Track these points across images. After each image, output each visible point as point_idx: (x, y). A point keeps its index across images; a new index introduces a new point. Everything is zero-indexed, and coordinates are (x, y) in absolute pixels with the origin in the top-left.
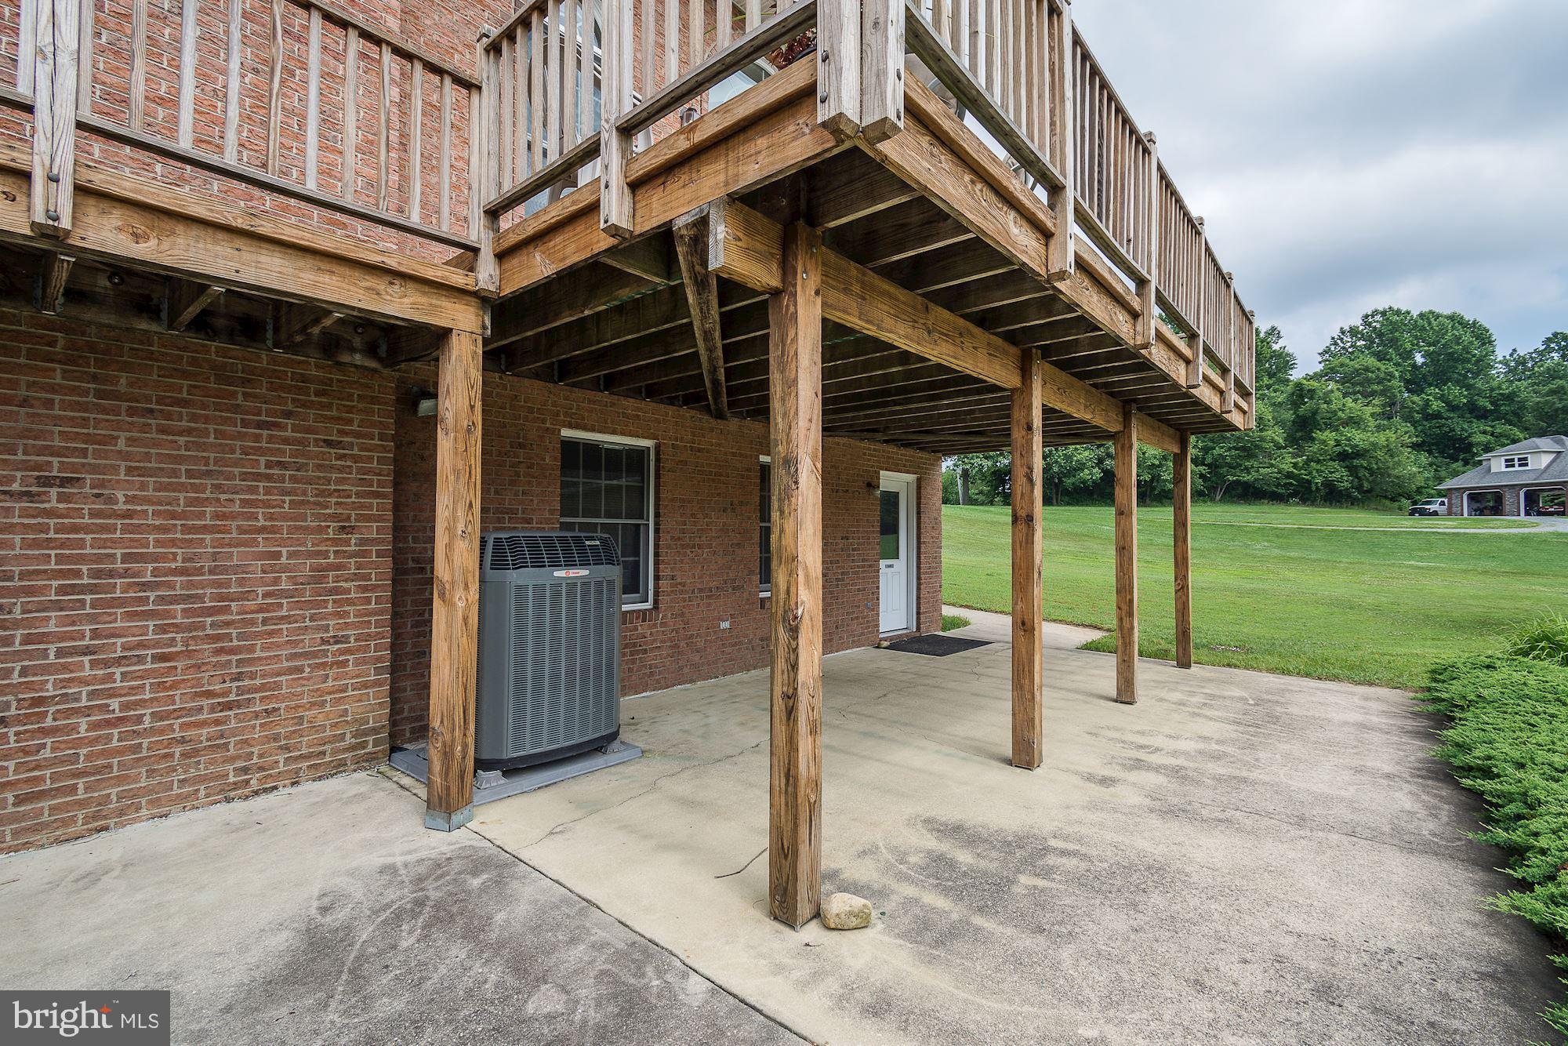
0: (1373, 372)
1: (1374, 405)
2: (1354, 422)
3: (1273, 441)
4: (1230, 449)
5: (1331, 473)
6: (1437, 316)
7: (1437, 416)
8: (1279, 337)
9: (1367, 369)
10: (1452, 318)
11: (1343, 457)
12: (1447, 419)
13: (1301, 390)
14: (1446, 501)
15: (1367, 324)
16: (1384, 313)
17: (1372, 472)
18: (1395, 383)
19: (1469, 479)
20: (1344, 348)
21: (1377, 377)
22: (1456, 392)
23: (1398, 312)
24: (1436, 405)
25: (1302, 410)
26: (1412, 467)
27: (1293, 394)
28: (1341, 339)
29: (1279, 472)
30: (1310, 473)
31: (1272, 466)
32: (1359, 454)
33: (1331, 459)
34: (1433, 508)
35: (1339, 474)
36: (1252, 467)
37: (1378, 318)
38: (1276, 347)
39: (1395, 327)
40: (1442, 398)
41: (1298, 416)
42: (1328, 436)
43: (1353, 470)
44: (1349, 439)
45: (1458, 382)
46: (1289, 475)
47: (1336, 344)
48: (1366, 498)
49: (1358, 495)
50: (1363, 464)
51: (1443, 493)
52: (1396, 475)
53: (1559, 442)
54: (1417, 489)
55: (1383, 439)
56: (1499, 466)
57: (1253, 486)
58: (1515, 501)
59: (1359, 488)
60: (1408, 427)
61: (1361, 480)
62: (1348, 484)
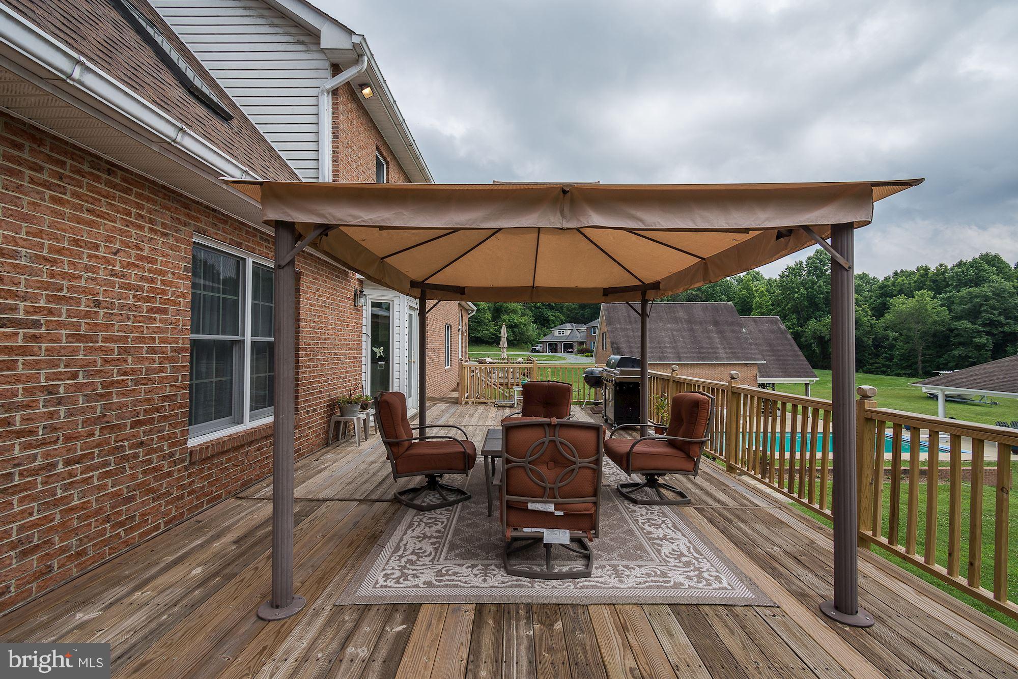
1: (521, 305)
3: (488, 319)
7: (539, 308)
11: (511, 327)
14: (542, 345)
17: (520, 333)
19: (548, 339)
26: (532, 329)
29: (490, 333)
31: (487, 330)
32: (516, 326)
34: (538, 348)
42: (506, 317)
44: (513, 320)
46: (494, 334)
48: (518, 343)
49: (515, 342)
50: (517, 330)
51: (541, 343)
52: (527, 334)
53: (572, 326)
54: (533, 340)
55: (523, 320)
56: (557, 334)
57: (480, 338)
58: (561, 347)
59: (515, 340)
60: (531, 314)
61: (516, 336)
62: (512, 338)
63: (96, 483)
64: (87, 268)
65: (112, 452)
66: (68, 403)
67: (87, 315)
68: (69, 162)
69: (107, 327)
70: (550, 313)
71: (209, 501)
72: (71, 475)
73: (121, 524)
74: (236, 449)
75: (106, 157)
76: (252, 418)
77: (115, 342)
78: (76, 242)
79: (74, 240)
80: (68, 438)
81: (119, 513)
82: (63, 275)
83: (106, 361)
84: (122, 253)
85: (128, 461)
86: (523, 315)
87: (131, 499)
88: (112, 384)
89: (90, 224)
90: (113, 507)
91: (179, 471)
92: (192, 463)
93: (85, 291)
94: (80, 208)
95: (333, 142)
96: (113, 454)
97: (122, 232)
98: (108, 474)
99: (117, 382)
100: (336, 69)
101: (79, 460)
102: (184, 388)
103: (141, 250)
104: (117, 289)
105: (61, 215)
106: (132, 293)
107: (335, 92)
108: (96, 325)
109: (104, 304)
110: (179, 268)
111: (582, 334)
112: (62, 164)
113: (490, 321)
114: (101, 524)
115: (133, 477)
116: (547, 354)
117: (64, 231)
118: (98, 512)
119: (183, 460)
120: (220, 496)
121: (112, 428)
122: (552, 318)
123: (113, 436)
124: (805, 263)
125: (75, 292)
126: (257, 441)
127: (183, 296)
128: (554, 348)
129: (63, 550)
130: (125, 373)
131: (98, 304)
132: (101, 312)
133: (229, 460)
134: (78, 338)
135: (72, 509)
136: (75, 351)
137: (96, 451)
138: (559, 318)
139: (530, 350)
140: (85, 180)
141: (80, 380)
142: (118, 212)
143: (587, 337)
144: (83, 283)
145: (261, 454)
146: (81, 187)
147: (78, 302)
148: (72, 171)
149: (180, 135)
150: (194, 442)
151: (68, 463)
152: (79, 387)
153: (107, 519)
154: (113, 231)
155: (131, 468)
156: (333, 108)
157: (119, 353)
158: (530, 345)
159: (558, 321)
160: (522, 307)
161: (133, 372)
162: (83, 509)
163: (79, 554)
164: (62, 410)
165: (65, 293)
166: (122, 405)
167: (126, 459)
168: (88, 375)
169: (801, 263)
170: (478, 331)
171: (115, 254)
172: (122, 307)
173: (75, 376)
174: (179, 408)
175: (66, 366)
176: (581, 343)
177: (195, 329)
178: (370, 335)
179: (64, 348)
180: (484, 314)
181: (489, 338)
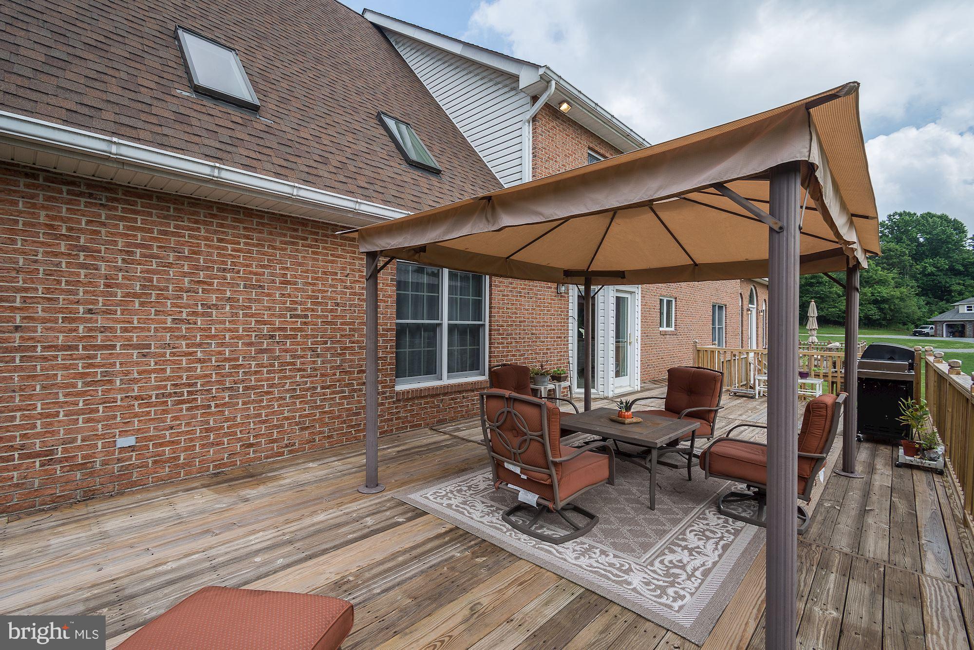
0: (893, 252)
1: (895, 272)
2: (882, 282)
3: (836, 293)
4: (811, 298)
5: (869, 311)
6: (932, 216)
7: (929, 275)
9: (890, 250)
10: (941, 217)
11: (875, 302)
12: (936, 276)
14: (934, 327)
15: (890, 220)
16: (900, 215)
17: (891, 310)
19: (946, 317)
21: (896, 254)
22: (942, 262)
23: (909, 214)
24: (930, 269)
31: (835, 307)
32: (885, 301)
33: (869, 303)
34: (926, 330)
35: (873, 311)
37: (897, 217)
39: (907, 223)
40: (934, 265)
43: (881, 310)
44: (879, 293)
48: (889, 324)
49: (884, 322)
50: (887, 306)
51: (933, 323)
52: (906, 311)
55: (899, 292)
56: (964, 310)
58: (972, 329)
59: (885, 319)
60: (913, 283)
61: (885, 314)
62: (877, 317)
63: (338, 401)
64: (332, 286)
65: (347, 385)
66: (322, 357)
67: (332, 311)
68: (320, 231)
69: (343, 317)
71: (411, 427)
72: (324, 394)
73: (352, 427)
74: (433, 396)
75: (340, 224)
76: (448, 378)
77: (348, 325)
78: (325, 273)
79: (324, 272)
80: (322, 375)
81: (351, 420)
82: (319, 291)
83: (342, 336)
84: (350, 275)
85: (356, 392)
86: (898, 286)
87: (358, 414)
88: (346, 348)
89: (332, 262)
90: (347, 416)
91: (389, 403)
92: (398, 401)
93: (331, 298)
94: (327, 255)
95: (533, 161)
96: (347, 387)
97: (350, 264)
98: (344, 397)
99: (349, 347)
100: (535, 99)
101: (328, 387)
102: (393, 353)
103: (362, 272)
104: (348, 296)
105: (317, 260)
106: (357, 297)
107: (534, 119)
108: (337, 316)
109: (341, 305)
110: (387, 280)
112: (317, 234)
114: (341, 424)
115: (359, 402)
116: (945, 338)
117: (319, 268)
118: (339, 417)
119: (392, 397)
120: (420, 425)
121: (346, 373)
123: (347, 377)
125: (324, 299)
126: (451, 393)
127: (390, 296)
128: (957, 330)
129: (321, 432)
130: (353, 343)
131: (337, 305)
132: (339, 309)
133: (427, 403)
134: (327, 323)
135: (325, 412)
136: (326, 330)
137: (338, 384)
139: (912, 333)
140: (329, 239)
141: (328, 345)
142: (348, 253)
144: (329, 294)
145: (455, 403)
146: (327, 244)
147: (327, 304)
148: (322, 236)
149: (357, 205)
150: (399, 388)
151: (323, 388)
152: (328, 349)
153: (344, 422)
154: (345, 264)
155: (358, 397)
156: (533, 133)
157: (350, 331)
158: (912, 326)
160: (896, 276)
161: (358, 342)
162: (330, 413)
163: (329, 437)
164: (319, 360)
165: (320, 300)
166: (351, 361)
167: (355, 391)
168: (333, 342)
171: (346, 276)
172: (351, 305)
173: (326, 343)
174: (388, 365)
175: (321, 338)
177: (399, 317)
178: (576, 318)
179: (320, 328)
180: (830, 288)
181: (839, 317)
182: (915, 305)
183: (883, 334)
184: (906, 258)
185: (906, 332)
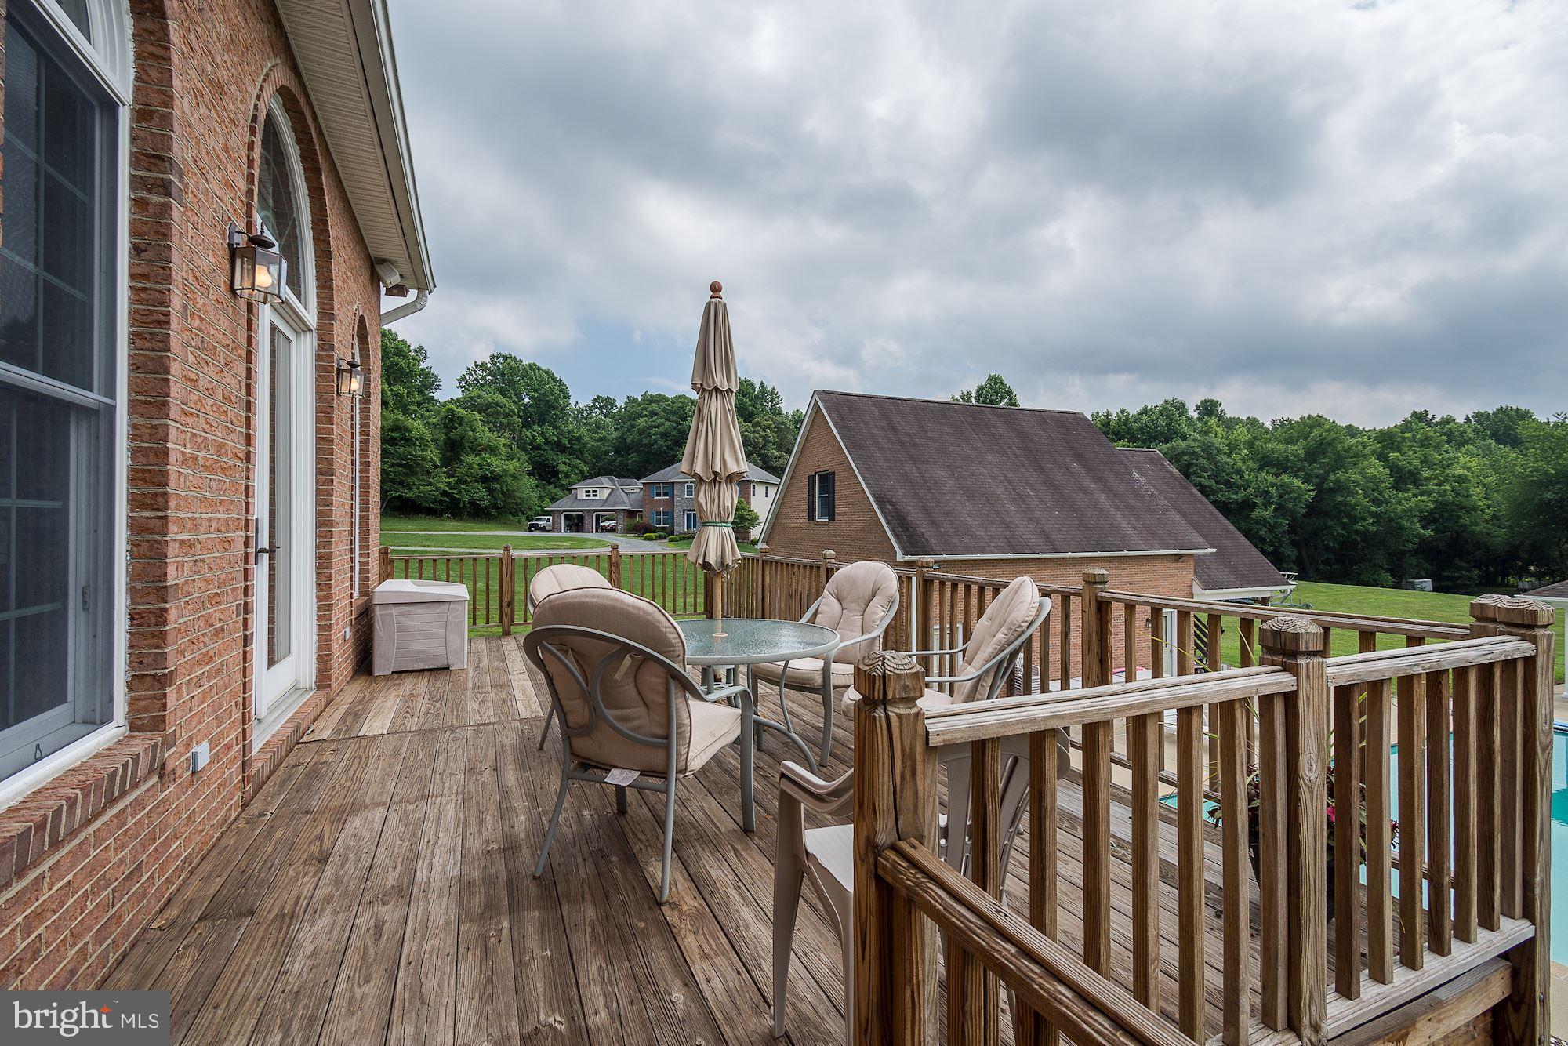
0: (501, 407)
1: (505, 437)
2: (493, 450)
3: (431, 460)
4: (393, 465)
5: (476, 493)
6: (539, 369)
7: (538, 448)
8: (426, 357)
9: (497, 404)
10: (547, 372)
11: (484, 479)
12: (544, 450)
13: (453, 415)
14: (551, 518)
15: (494, 363)
16: (505, 358)
17: (503, 493)
18: (516, 418)
19: (564, 504)
20: (477, 380)
21: (504, 411)
22: (550, 432)
23: (514, 359)
24: (539, 440)
25: (453, 434)
27: (446, 418)
28: (475, 372)
29: (437, 491)
30: (460, 492)
31: (430, 484)
32: (496, 478)
33: (476, 481)
34: (542, 524)
35: (481, 494)
36: (414, 484)
37: (501, 360)
38: (423, 366)
39: (514, 371)
40: (542, 434)
41: (449, 438)
42: (473, 459)
43: (491, 491)
44: (488, 465)
45: (551, 424)
46: (445, 493)
47: (471, 374)
48: (499, 514)
49: (493, 511)
50: (498, 486)
51: (548, 513)
52: (519, 495)
53: (612, 481)
54: (531, 509)
55: (511, 466)
56: (582, 495)
57: (413, 502)
58: (590, 521)
59: (494, 506)
60: (524, 456)
61: (496, 500)
62: (487, 503)
70: (562, 458)
86: (510, 457)
111: (632, 497)
113: (436, 467)
116: (563, 534)
122: (562, 468)
124: (974, 395)
128: (576, 522)
138: (578, 468)
139: (526, 527)
143: (643, 502)
158: (524, 518)
159: (575, 474)
169: (969, 394)
170: (408, 485)
176: (631, 514)
180: (423, 450)
181: (435, 501)
182: (528, 488)
183: (490, 530)
184: (515, 417)
185: (517, 526)
